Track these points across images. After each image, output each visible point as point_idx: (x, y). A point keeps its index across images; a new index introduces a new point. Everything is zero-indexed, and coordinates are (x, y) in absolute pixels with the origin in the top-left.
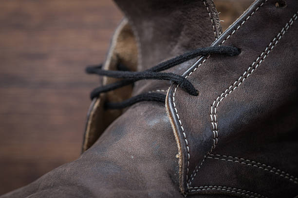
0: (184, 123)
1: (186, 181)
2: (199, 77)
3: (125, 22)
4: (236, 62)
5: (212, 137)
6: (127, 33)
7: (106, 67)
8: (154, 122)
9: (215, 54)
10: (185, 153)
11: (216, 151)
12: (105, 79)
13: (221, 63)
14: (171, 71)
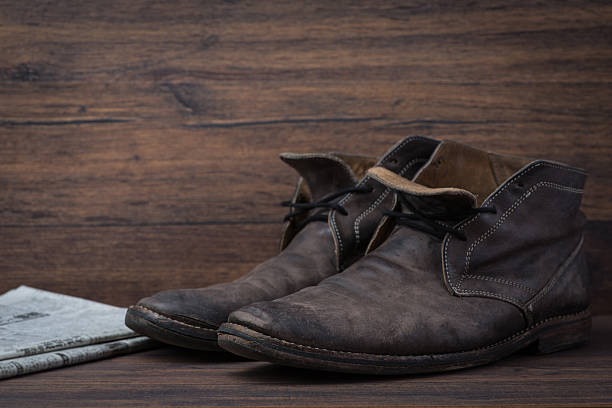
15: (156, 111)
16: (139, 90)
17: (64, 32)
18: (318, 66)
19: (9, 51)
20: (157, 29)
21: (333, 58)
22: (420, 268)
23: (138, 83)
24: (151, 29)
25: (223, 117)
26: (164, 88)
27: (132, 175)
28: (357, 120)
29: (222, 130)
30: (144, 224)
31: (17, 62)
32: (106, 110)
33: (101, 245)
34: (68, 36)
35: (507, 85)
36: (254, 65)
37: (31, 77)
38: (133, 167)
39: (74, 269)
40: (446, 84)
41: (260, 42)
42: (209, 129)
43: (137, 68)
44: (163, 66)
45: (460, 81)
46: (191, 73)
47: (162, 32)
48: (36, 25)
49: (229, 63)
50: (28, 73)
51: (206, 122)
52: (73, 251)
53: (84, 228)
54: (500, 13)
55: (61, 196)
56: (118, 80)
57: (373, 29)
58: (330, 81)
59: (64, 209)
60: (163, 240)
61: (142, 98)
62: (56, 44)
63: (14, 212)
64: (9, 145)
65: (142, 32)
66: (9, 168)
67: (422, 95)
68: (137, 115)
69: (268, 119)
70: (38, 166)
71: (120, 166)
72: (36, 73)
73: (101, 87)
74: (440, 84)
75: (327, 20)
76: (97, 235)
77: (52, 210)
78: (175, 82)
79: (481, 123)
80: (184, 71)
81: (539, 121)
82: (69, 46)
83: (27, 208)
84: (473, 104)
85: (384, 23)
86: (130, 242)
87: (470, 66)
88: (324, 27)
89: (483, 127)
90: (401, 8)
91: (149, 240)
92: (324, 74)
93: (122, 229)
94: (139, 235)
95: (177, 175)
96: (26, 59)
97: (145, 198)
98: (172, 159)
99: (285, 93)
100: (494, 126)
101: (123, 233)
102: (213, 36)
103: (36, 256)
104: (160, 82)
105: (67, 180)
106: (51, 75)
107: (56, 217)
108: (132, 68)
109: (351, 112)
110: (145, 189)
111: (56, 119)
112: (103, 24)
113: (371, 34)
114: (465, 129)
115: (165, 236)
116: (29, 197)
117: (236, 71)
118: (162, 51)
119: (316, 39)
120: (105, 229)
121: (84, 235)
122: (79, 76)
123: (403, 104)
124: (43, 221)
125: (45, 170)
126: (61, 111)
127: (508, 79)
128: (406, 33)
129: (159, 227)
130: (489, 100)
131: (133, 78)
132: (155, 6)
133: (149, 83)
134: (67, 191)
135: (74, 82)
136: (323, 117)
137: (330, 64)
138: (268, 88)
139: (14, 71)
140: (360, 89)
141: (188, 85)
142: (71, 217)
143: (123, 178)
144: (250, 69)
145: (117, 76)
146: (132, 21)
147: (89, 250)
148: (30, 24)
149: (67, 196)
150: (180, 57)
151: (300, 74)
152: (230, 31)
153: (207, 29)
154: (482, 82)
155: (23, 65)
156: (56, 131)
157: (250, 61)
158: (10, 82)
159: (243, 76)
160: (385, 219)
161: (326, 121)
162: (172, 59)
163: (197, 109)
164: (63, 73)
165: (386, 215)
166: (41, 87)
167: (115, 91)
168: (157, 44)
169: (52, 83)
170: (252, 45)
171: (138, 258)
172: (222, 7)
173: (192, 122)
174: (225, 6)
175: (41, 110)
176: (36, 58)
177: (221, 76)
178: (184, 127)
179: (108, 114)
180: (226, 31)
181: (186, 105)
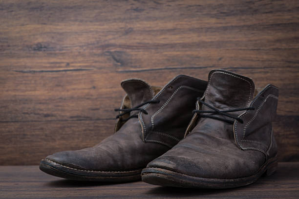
0: (144, 123)
1: (145, 138)
2: (148, 109)
3: (127, 95)
4: (159, 105)
5: (152, 126)
6: (127, 98)
7: (121, 108)
8: (136, 123)
9: (152, 103)
10: (144, 130)
11: (153, 130)
12: (121, 112)
13: (154, 105)
14: (141, 108)
15: (103, 65)
16: (95, 55)
17: (58, 27)
18: (181, 42)
19: (32, 37)
20: (103, 25)
21: (189, 38)
22: (222, 138)
23: (94, 51)
24: (100, 25)
25: (135, 67)
26: (107, 54)
27: (92, 95)
28: (201, 68)
29: (136, 73)
30: (98, 119)
31: (36, 42)
32: (79, 64)
33: (77, 130)
34: (61, 29)
35: (274, 49)
36: (150, 42)
37: (43, 49)
38: (93, 92)
39: (64, 142)
40: (244, 50)
41: (154, 31)
42: (129, 74)
43: (94, 44)
44: (106, 43)
45: (250, 48)
46: (120, 46)
47: (105, 27)
48: (45, 24)
49: (138, 41)
50: (41, 47)
51: (127, 70)
52: (64, 133)
53: (70, 122)
54: (270, 15)
55: (58, 106)
56: (84, 50)
57: (208, 23)
58: (187, 49)
59: (60, 113)
60: (107, 127)
61: (96, 59)
62: (55, 33)
63: (35, 114)
64: (33, 82)
65: (96, 27)
66: (33, 93)
67: (233, 55)
68: (94, 67)
69: (157, 68)
70: (47, 92)
71: (86, 91)
72: (45, 47)
73: (77, 53)
74: (241, 49)
75: (186, 20)
76: (76, 125)
77: (53, 113)
78: (112, 51)
79: (261, 68)
80: (117, 45)
81: (289, 67)
82: (61, 34)
83: (41, 112)
84: (257, 59)
85: (213, 21)
86: (90, 128)
87: (256, 40)
88: (184, 23)
89: (263, 70)
90: (222, 13)
91: (101, 127)
92: (184, 46)
93: (87, 122)
94: (96, 124)
95: (113, 95)
96: (40, 40)
97: (98, 107)
98: (111, 88)
99: (166, 55)
100: (267, 70)
101: (88, 124)
102: (130, 28)
103: (46, 136)
104: (105, 51)
105: (61, 98)
106: (52, 48)
107: (55, 116)
108: (91, 44)
109: (198, 64)
110: (99, 103)
111: (55, 69)
112: (77, 23)
113: (208, 26)
114: (253, 71)
115: (108, 125)
116: (43, 107)
117: (141, 45)
118: (106, 36)
119: (180, 29)
120: (79, 122)
121: (69, 125)
122: (66, 49)
123: (223, 60)
124: (49, 119)
125: (50, 94)
126: (58, 65)
127: (274, 47)
128: (224, 25)
129: (105, 121)
130: (265, 57)
131: (92, 49)
132: (101, 14)
133: (99, 51)
134: (60, 104)
135: (64, 51)
136: (184, 66)
137: (187, 41)
138: (157, 53)
139: (35, 46)
140: (202, 53)
141: (118, 52)
142: (63, 116)
143: (88, 97)
144: (148, 44)
145: (84, 48)
146: (91, 22)
147: (71, 132)
148: (42, 24)
149: (61, 106)
150: (114, 39)
151: (172, 46)
152: (138, 25)
153: (127, 25)
154: (262, 48)
155: (39, 43)
156: (55, 75)
157: (148, 40)
158: (33, 52)
159: (145, 47)
160: (196, 114)
161: (185, 68)
162: (111, 39)
163: (123, 64)
164: (58, 47)
165: (196, 112)
166: (47, 54)
167: (83, 56)
168: (103, 32)
169: (53, 52)
170: (149, 32)
171: (95, 136)
172: (134, 14)
173: (120, 70)
174: (136, 13)
175: (48, 65)
176: (45, 41)
177: (135, 48)
178: (117, 72)
179: (80, 66)
180: (137, 26)
181: (118, 61)
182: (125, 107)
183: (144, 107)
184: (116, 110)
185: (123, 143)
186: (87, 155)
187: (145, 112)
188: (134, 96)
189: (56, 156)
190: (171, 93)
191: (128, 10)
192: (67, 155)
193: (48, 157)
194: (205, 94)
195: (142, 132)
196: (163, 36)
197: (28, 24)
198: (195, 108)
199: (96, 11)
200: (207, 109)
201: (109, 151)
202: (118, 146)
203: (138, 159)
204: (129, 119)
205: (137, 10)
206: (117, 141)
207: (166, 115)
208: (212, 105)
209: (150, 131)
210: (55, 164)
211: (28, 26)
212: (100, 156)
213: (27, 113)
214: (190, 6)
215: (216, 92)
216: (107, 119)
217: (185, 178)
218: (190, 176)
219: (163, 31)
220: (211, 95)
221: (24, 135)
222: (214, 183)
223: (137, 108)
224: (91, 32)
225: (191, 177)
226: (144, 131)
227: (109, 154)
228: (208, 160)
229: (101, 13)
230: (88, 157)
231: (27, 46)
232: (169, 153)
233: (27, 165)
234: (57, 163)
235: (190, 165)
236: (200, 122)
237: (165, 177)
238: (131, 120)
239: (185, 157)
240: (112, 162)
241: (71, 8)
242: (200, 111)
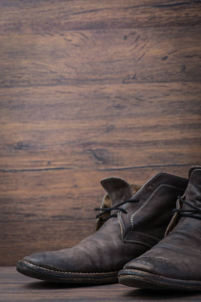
0: (124, 223)
1: (124, 238)
2: (127, 208)
3: (107, 194)
4: (138, 204)
5: (132, 225)
6: (107, 197)
7: (101, 208)
8: (115, 223)
9: (132, 201)
10: (123, 229)
11: (133, 230)
12: (101, 211)
13: (134, 204)
14: (120, 207)
15: (85, 163)
16: (77, 153)
17: (39, 126)
18: (163, 139)
19: (13, 136)
20: (84, 123)
21: (172, 135)
23: (76, 149)
24: (81, 123)
25: (117, 165)
26: (89, 152)
27: (73, 195)
28: (184, 165)
29: (117, 172)
30: (80, 219)
31: (17, 141)
32: (60, 163)
33: (59, 229)
34: (42, 127)
36: (132, 139)
37: (24, 148)
38: (74, 191)
39: (46, 242)
41: (136, 128)
42: (111, 172)
43: (75, 142)
44: (88, 141)
46: (101, 144)
47: (87, 124)
48: (26, 122)
49: (120, 138)
50: (22, 146)
51: (109, 168)
52: (46, 233)
53: (51, 222)
55: (39, 205)
56: (66, 148)
57: (191, 120)
58: (170, 146)
59: (41, 212)
60: (89, 227)
61: (78, 157)
62: (36, 131)
63: (16, 214)
64: (14, 181)
65: (77, 125)
66: (14, 192)
68: (75, 165)
69: (139, 166)
70: (28, 191)
71: (68, 190)
72: (26, 146)
73: (58, 152)
75: (168, 116)
76: (57, 225)
77: (35, 213)
78: (94, 148)
80: (98, 143)
82: (42, 132)
83: (22, 212)
86: (73, 228)
88: (166, 119)
91: (83, 226)
92: (167, 143)
93: (69, 222)
94: (77, 224)
95: (96, 194)
96: (21, 139)
97: (80, 206)
98: (93, 186)
99: (148, 152)
101: (70, 224)
102: (112, 126)
103: (28, 236)
104: (86, 149)
105: (42, 198)
106: (33, 146)
107: (37, 216)
108: (72, 142)
109: (181, 161)
110: (80, 202)
111: (36, 168)
112: (59, 121)
113: (190, 122)
115: (90, 225)
116: (24, 206)
117: (123, 143)
118: (87, 134)
119: (163, 126)
120: (60, 222)
121: (51, 225)
122: (47, 147)
124: (31, 218)
125: (31, 193)
126: (39, 164)
129: (87, 220)
131: (73, 147)
132: (83, 112)
133: (81, 150)
134: (42, 203)
135: (45, 150)
136: (167, 164)
137: (170, 138)
138: (140, 150)
139: (16, 145)
140: (185, 150)
141: (100, 150)
142: (44, 216)
143: (69, 196)
144: (130, 141)
145: (66, 146)
146: (72, 119)
147: (53, 232)
148: (23, 122)
149: (42, 205)
150: (96, 136)
151: (155, 143)
152: (120, 123)
153: (109, 122)
155: (20, 142)
156: (36, 174)
157: (130, 137)
158: (14, 151)
159: (127, 144)
160: (176, 213)
161: (168, 166)
162: (92, 137)
163: (105, 161)
164: (39, 145)
165: (176, 211)
166: (29, 152)
167: (65, 154)
168: (85, 130)
169: (34, 151)
170: (131, 129)
171: (77, 236)
172: (116, 111)
173: (102, 168)
174: (118, 111)
175: (29, 164)
176: (26, 139)
177: (116, 145)
178: (99, 170)
179: (61, 165)
180: (118, 123)
181: (99, 159)
182: (105, 206)
183: (124, 206)
184: (96, 210)
185: (102, 244)
186: (64, 256)
187: (124, 212)
188: (114, 195)
189: (33, 257)
190: (151, 191)
191: (110, 107)
192: (44, 256)
193: (25, 258)
194: (185, 192)
195: (122, 232)
196: (145, 133)
197: (8, 123)
198: (175, 207)
199: (77, 109)
200: (188, 208)
201: (87, 252)
202: (97, 247)
203: (117, 260)
204: (109, 218)
205: (118, 107)
206: (96, 242)
207: (146, 214)
208: (192, 204)
209: (129, 231)
210: (32, 265)
211: (9, 125)
212: (78, 256)
213: (8, 213)
214: (173, 102)
215: (196, 190)
216: (88, 219)
217: (163, 280)
218: (168, 277)
219: (145, 128)
220: (192, 193)
221: (6, 235)
222: (194, 285)
223: (116, 208)
224: (72, 129)
225: (169, 279)
226: (123, 232)
227: (87, 255)
228: (187, 261)
229: (83, 110)
230: (65, 258)
231: (8, 145)
232: (148, 254)
233: (9, 266)
234: (33, 264)
235: (168, 266)
236: (180, 221)
237: (142, 279)
238: (111, 219)
239: (163, 258)
240: (90, 264)
241: (52, 106)
242: (181, 210)
